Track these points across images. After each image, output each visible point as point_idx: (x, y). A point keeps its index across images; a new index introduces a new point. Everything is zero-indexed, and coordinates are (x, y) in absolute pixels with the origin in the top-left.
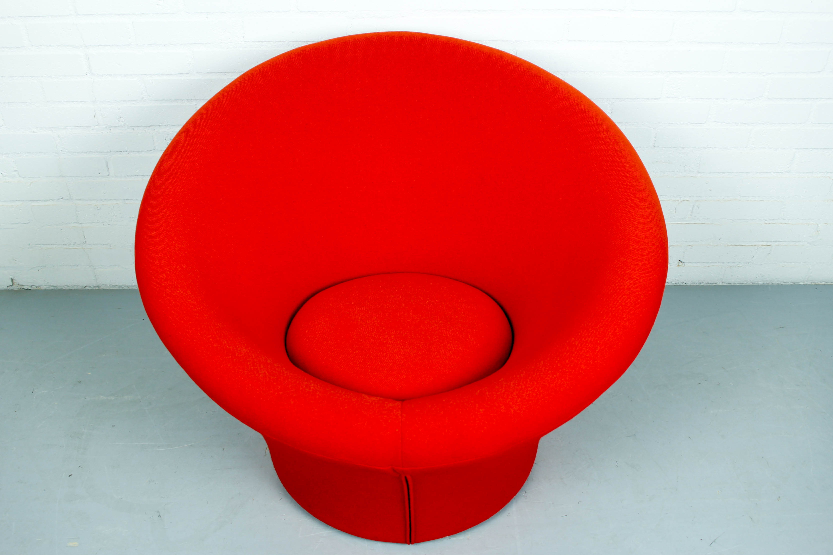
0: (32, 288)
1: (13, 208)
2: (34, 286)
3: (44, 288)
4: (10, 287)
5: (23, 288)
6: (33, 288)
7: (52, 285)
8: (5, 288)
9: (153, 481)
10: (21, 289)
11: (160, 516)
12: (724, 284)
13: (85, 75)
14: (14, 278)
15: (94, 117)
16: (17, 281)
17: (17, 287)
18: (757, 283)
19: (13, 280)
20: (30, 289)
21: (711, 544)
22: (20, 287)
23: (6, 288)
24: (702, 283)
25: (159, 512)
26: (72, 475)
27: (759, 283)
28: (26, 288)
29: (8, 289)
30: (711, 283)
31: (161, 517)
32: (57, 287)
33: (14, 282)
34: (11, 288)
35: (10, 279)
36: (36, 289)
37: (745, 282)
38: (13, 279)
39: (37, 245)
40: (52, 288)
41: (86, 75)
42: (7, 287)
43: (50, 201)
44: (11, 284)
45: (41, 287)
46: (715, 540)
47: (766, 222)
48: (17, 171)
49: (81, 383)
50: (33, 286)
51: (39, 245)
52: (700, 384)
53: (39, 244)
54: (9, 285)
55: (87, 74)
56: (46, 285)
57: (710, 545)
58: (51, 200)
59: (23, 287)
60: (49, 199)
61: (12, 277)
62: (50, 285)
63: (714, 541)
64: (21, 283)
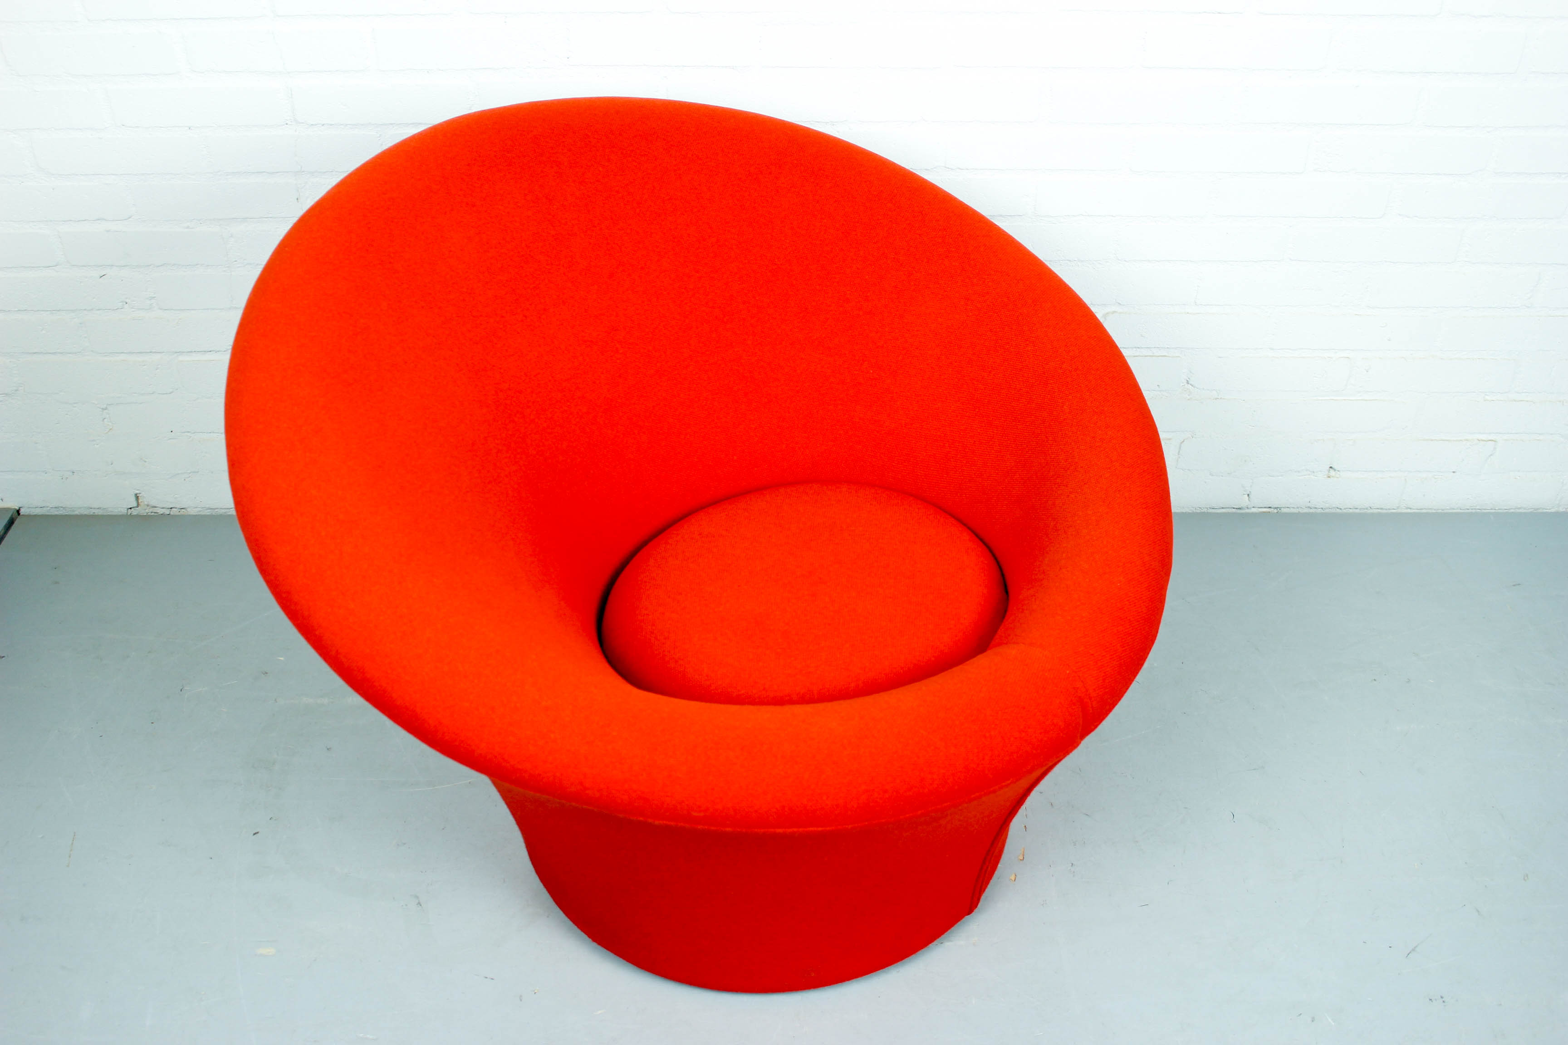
0: (172, 513)
1: (144, 365)
2: (176, 508)
3: (192, 512)
4: (132, 509)
5: (155, 513)
6: (174, 512)
7: (207, 506)
8: (124, 511)
9: (405, 844)
10: (153, 514)
11: (419, 904)
12: (1409, 511)
13: (284, 125)
14: (140, 494)
15: (296, 200)
16: (144, 500)
17: (146, 509)
18: (1468, 509)
19: (138, 497)
20: (169, 513)
21: (1408, 954)
22: (151, 510)
23: (126, 512)
24: (1371, 508)
25: (417, 897)
26: (258, 833)
27: (1472, 509)
28: (161, 511)
29: (129, 514)
30: (1386, 509)
31: (421, 905)
32: (216, 510)
33: (140, 501)
34: (134, 512)
35: (134, 495)
36: (179, 514)
37: (1448, 508)
38: (138, 495)
39: (184, 432)
40: (209, 512)
41: (286, 125)
42: (126, 509)
43: (211, 353)
44: (135, 505)
45: (189, 510)
46: (1415, 947)
47: (1487, 397)
48: (154, 297)
49: (268, 674)
50: (174, 508)
51: (189, 434)
52: (1375, 680)
53: (188, 432)
54: (131, 507)
55: (287, 122)
56: (196, 508)
57: (1407, 957)
58: (213, 351)
59: (155, 510)
60: (211, 349)
61: (138, 492)
62: (205, 508)
63: (1413, 950)
64: (153, 503)
